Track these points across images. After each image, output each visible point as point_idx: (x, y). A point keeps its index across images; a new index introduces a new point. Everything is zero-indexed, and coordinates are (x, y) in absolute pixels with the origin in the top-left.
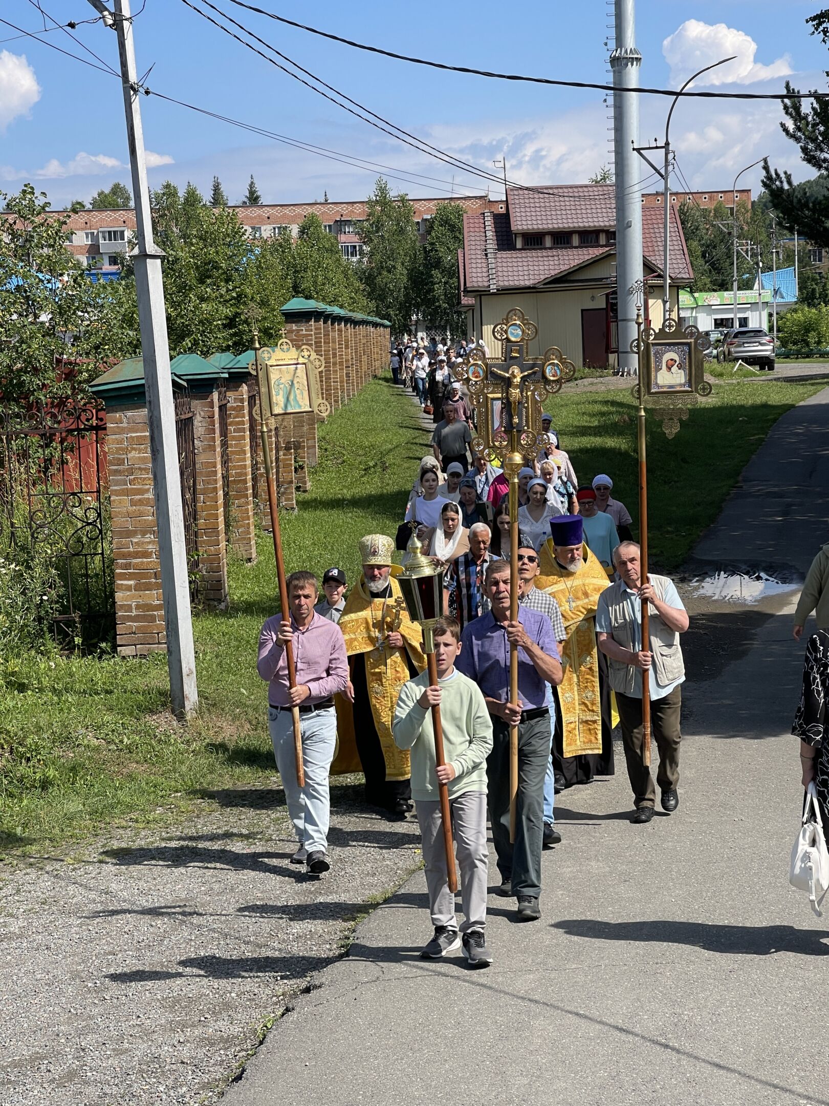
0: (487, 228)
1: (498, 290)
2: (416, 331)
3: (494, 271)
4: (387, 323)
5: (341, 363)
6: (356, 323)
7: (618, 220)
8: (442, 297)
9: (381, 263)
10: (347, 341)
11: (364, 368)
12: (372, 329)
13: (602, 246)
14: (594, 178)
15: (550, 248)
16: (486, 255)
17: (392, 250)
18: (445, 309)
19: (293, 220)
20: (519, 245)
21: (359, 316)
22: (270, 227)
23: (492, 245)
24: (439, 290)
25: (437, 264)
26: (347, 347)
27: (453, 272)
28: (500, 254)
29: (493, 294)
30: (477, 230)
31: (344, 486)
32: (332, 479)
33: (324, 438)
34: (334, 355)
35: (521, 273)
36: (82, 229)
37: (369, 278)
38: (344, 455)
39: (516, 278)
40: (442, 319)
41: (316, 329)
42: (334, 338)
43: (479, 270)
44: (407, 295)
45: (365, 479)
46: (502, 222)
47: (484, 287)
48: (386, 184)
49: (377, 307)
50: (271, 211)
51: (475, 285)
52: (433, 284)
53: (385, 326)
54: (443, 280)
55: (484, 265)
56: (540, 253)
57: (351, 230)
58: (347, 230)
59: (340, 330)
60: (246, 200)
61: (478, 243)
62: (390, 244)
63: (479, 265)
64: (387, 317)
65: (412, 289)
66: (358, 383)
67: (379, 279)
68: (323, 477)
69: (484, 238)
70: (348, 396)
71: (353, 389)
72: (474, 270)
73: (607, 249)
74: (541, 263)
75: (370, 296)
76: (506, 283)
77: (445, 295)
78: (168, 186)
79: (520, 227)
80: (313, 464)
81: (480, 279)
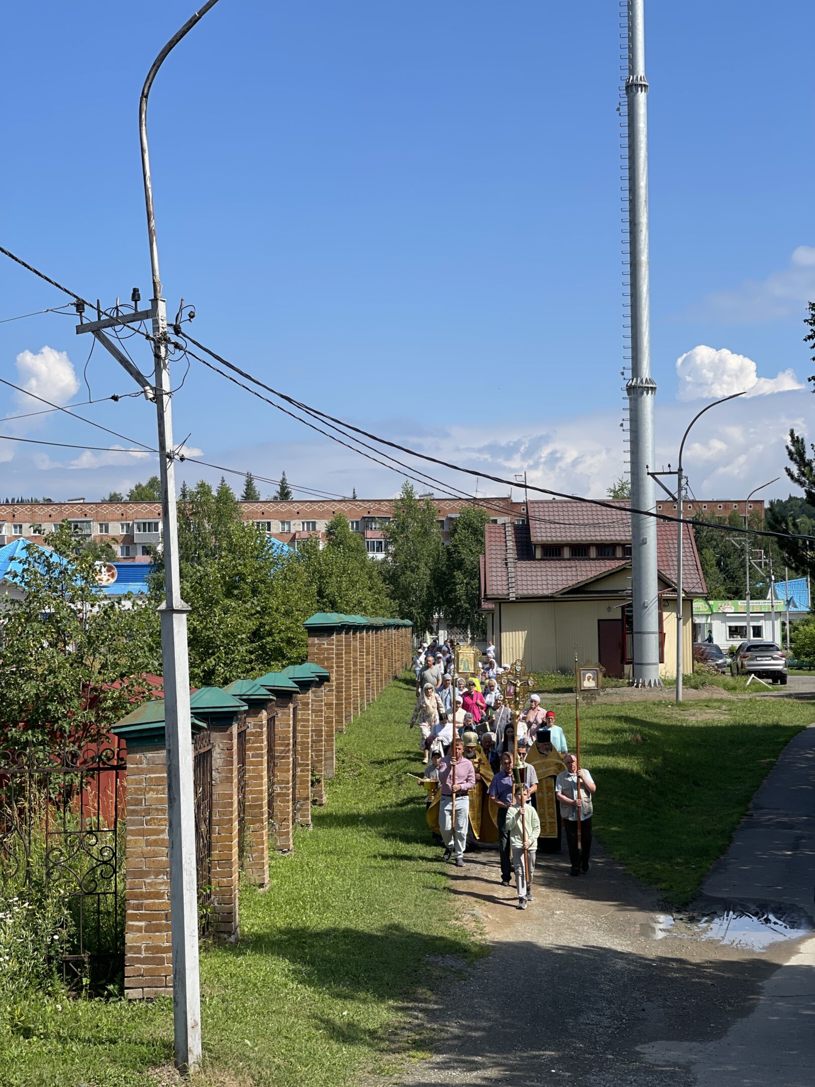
0: (508, 538)
1: (517, 598)
2: (438, 629)
3: (513, 580)
4: (408, 622)
5: (362, 670)
6: (376, 628)
7: (633, 536)
8: (464, 597)
9: (405, 563)
10: (368, 648)
11: (385, 670)
12: (394, 631)
13: (619, 559)
14: (612, 488)
15: (569, 560)
16: (506, 564)
17: (415, 550)
18: (466, 609)
19: (322, 516)
20: (538, 554)
21: (379, 621)
22: (299, 522)
23: (512, 554)
24: (460, 591)
25: (460, 565)
26: (368, 654)
27: (474, 574)
28: (520, 564)
29: (512, 602)
30: (498, 539)
31: (360, 800)
32: (349, 791)
33: (342, 749)
34: (355, 664)
35: (539, 583)
36: (118, 520)
37: (391, 578)
38: (361, 767)
39: (534, 587)
40: (462, 618)
41: (338, 641)
42: (355, 647)
43: (499, 578)
44: (429, 594)
45: (380, 793)
46: (523, 532)
47: (503, 595)
48: (412, 487)
49: (400, 606)
50: (301, 507)
51: (495, 592)
52: (455, 584)
53: (405, 626)
54: (465, 581)
55: (504, 574)
56: (558, 564)
57: (378, 526)
58: (374, 526)
59: (362, 638)
60: (277, 495)
61: (499, 552)
62: (414, 545)
63: (499, 574)
64: (409, 616)
65: (435, 588)
66: (378, 687)
67: (402, 578)
68: (339, 789)
69: (504, 548)
70: (368, 701)
71: (373, 694)
72: (494, 578)
73: (623, 562)
74: (559, 574)
75: (392, 596)
76: (525, 592)
77: (467, 595)
78: (202, 485)
79: (539, 539)
80: (331, 775)
81: (499, 587)
